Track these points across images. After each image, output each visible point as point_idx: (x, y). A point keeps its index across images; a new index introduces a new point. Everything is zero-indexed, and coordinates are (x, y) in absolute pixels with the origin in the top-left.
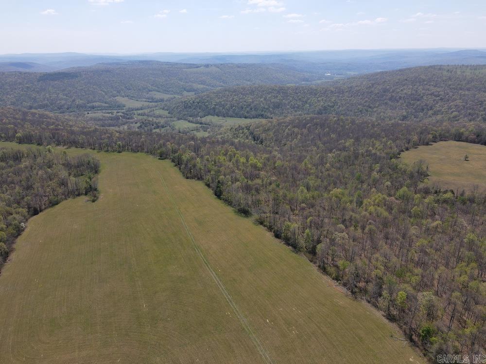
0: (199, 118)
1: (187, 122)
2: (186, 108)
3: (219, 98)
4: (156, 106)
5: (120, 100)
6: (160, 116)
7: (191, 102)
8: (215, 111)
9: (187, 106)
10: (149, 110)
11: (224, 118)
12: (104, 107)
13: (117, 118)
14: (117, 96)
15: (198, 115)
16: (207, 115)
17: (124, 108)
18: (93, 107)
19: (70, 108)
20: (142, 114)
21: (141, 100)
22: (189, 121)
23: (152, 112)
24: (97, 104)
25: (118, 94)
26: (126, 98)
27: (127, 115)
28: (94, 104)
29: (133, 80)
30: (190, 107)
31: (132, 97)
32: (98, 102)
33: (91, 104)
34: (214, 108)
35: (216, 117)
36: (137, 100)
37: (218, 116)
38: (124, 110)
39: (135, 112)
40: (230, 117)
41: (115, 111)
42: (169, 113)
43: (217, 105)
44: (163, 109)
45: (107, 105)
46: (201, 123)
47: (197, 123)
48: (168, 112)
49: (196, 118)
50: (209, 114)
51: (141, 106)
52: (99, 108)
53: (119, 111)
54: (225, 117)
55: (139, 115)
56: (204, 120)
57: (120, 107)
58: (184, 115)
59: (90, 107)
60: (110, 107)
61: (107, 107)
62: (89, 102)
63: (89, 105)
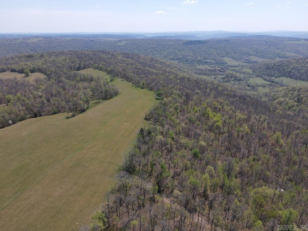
0: (273, 78)
1: (262, 79)
2: (267, 69)
3: (298, 64)
4: (247, 66)
5: (226, 59)
6: (245, 73)
7: (273, 65)
8: (290, 74)
9: (268, 67)
10: (239, 68)
11: (295, 81)
13: (215, 71)
14: (225, 57)
15: (274, 75)
16: (282, 76)
17: (225, 65)
18: (206, 63)
19: (192, 61)
20: (233, 69)
21: (240, 60)
22: (264, 79)
23: (241, 70)
24: (209, 61)
26: (230, 59)
27: (223, 69)
28: (207, 60)
29: (241, 47)
30: (270, 68)
31: (235, 58)
32: (211, 59)
33: (205, 60)
34: (290, 72)
35: (289, 79)
36: (238, 61)
37: (291, 78)
38: (224, 66)
39: (230, 68)
40: (302, 80)
41: (217, 66)
42: (253, 72)
43: (294, 69)
44: (250, 68)
45: (215, 62)
46: (273, 82)
47: (269, 82)
48: (252, 70)
49: (271, 78)
50: (284, 75)
51: (237, 64)
52: (209, 63)
53: (220, 66)
54: (297, 79)
55: (231, 70)
56: (277, 80)
57: (223, 64)
58: (264, 74)
60: (217, 63)
61: (215, 63)
62: (205, 59)
63: (204, 61)
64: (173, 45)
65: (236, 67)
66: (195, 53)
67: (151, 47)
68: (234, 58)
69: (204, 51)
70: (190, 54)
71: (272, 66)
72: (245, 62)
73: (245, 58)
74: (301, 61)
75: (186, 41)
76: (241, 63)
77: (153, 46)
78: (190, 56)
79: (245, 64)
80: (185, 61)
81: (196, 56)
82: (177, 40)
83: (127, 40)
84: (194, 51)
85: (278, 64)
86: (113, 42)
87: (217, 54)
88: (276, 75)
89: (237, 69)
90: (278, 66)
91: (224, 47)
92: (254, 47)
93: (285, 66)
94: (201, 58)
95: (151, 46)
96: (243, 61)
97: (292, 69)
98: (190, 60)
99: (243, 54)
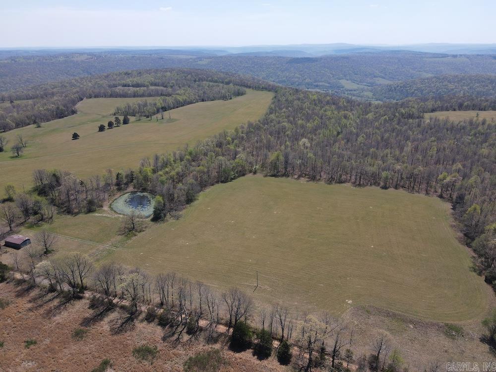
2: (390, 90)
3: (422, 84)
7: (396, 86)
10: (358, 92)
12: (326, 86)
17: (342, 89)
18: (317, 86)
21: (361, 83)
23: (360, 93)
24: (321, 84)
25: (344, 78)
26: (349, 82)
28: (318, 83)
30: (393, 90)
31: (355, 81)
32: (323, 82)
33: (316, 83)
36: (358, 84)
38: (339, 90)
41: (330, 90)
42: (373, 95)
44: (371, 91)
45: (330, 85)
48: (372, 93)
51: (356, 88)
52: (321, 87)
53: (335, 90)
57: (339, 87)
58: (384, 97)
59: (315, 85)
60: (331, 87)
61: (328, 87)
62: (316, 81)
63: (314, 84)
64: (274, 64)
65: (355, 91)
66: (303, 74)
67: (244, 67)
68: (353, 81)
69: (315, 72)
70: (297, 75)
71: (395, 88)
72: (368, 86)
73: (369, 80)
74: (426, 81)
75: (291, 58)
76: (362, 87)
77: (246, 66)
78: (296, 78)
79: (366, 87)
80: (290, 84)
81: (304, 78)
82: (278, 57)
83: (210, 58)
84: (302, 71)
85: (402, 85)
86: (191, 60)
87: (331, 76)
88: (398, 97)
89: (355, 92)
90: (401, 87)
91: (342, 66)
92: (382, 67)
93: (408, 87)
94: (311, 79)
95: (243, 65)
96: (365, 84)
97: (415, 90)
98: (297, 83)
99: (366, 75)
